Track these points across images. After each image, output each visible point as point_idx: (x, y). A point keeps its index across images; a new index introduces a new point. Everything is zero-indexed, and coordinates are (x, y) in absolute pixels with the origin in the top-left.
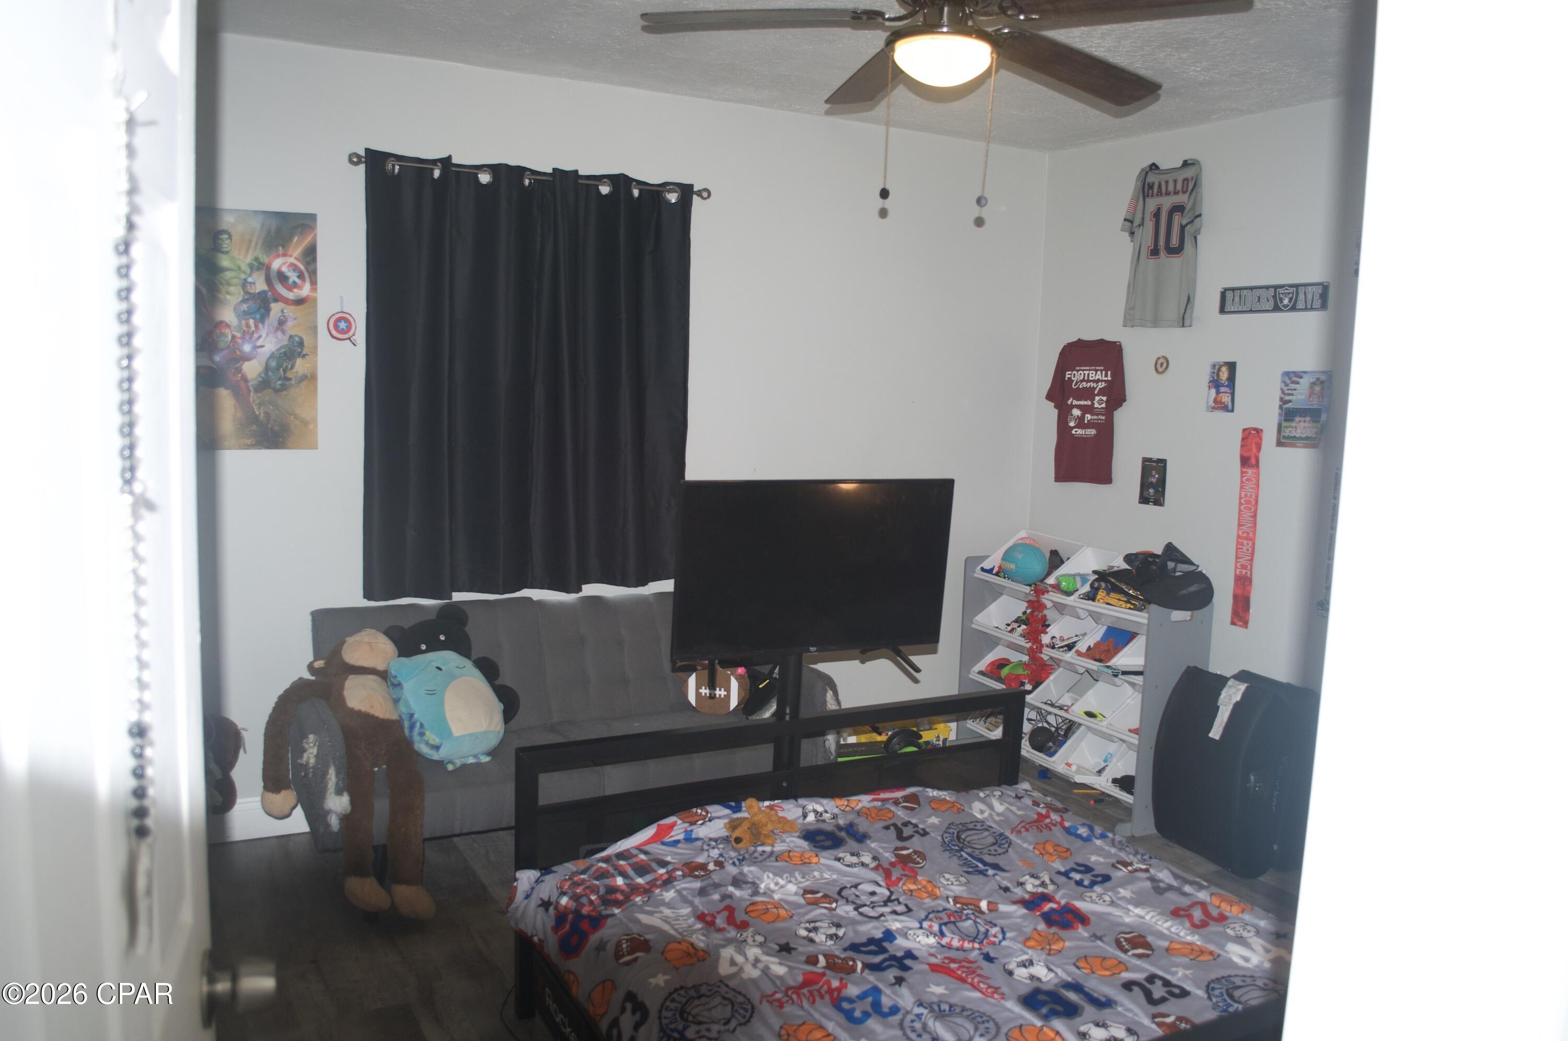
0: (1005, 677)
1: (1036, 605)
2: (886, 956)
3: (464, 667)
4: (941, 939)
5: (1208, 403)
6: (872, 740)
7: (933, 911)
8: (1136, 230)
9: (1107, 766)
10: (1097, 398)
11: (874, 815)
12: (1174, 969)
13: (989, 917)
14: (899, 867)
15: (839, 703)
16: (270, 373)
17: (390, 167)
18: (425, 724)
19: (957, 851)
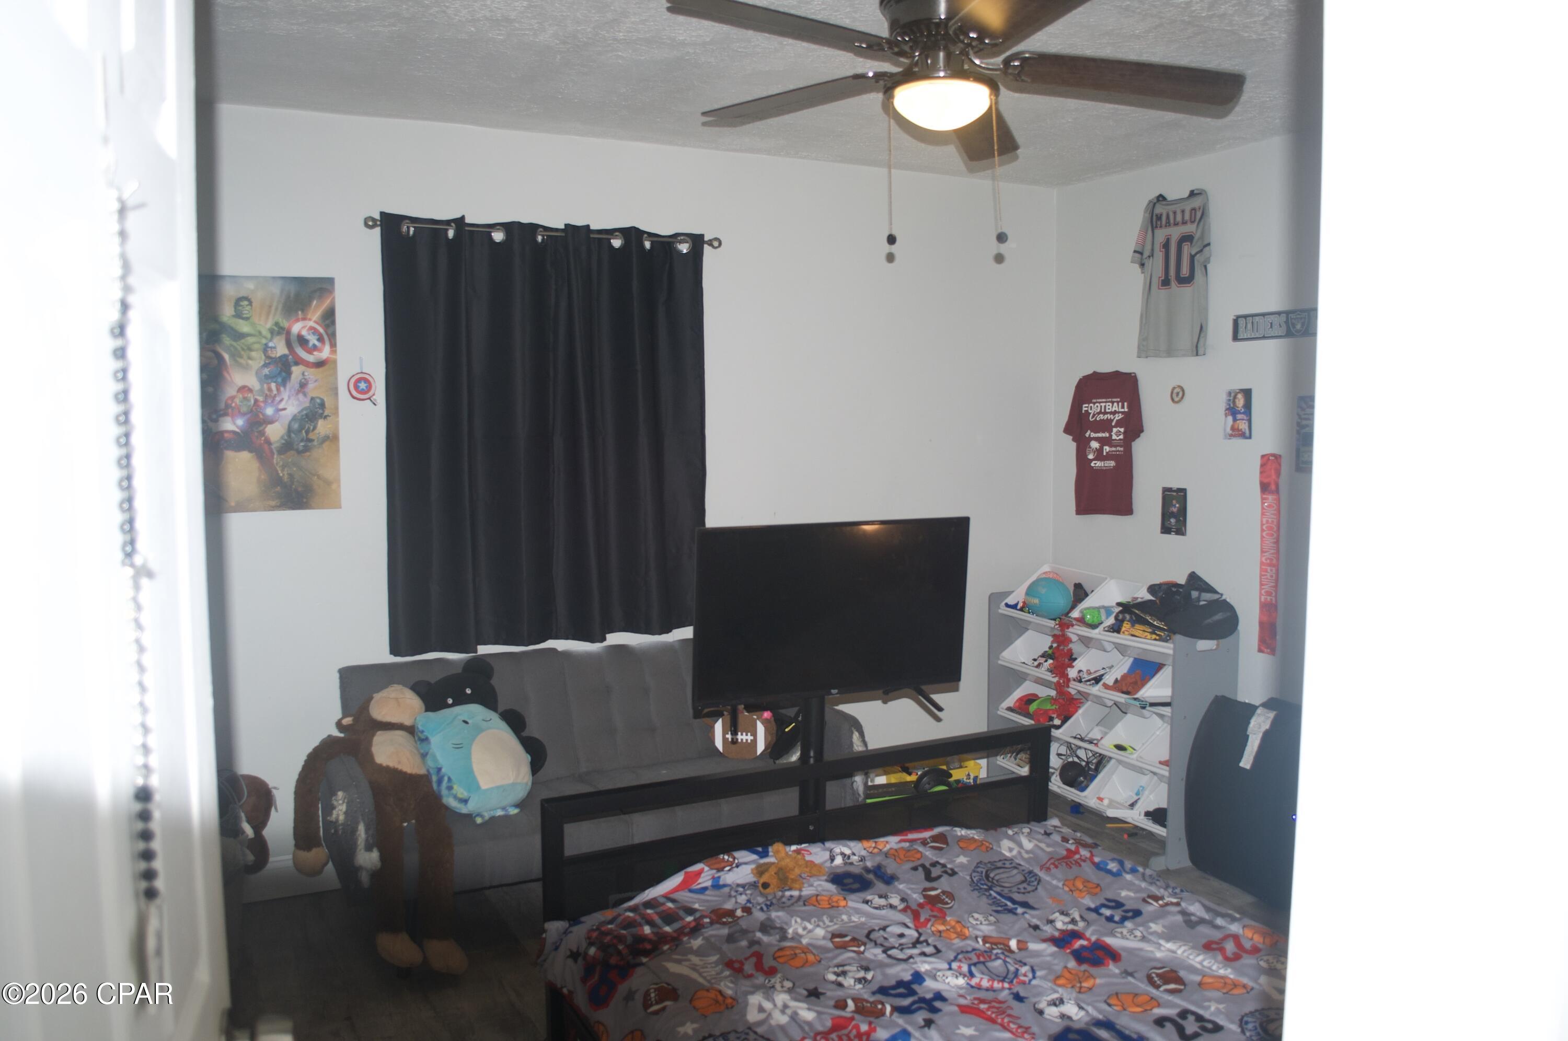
0: (1033, 712)
1: (1061, 639)
2: (915, 998)
3: (491, 720)
4: (970, 980)
5: (1225, 430)
6: (903, 781)
7: (962, 952)
8: (1146, 261)
9: (1139, 799)
10: (1115, 430)
11: (902, 857)
12: (1206, 1004)
13: (1019, 956)
14: (927, 908)
15: (865, 743)
16: (293, 435)
17: (404, 229)
18: (452, 778)
19: (986, 890)
